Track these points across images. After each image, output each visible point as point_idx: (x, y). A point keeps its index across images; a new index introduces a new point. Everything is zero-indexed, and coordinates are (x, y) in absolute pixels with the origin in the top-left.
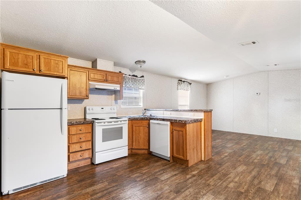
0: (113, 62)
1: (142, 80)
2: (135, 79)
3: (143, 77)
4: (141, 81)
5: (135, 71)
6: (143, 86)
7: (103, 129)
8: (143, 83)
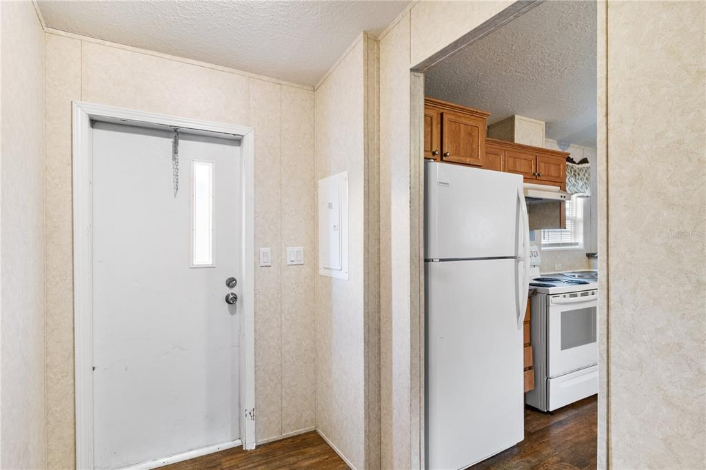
0: (544, 123)
1: (586, 171)
2: (572, 167)
3: (585, 161)
4: (584, 175)
5: (568, 146)
6: (587, 188)
7: (562, 313)
8: (587, 179)
